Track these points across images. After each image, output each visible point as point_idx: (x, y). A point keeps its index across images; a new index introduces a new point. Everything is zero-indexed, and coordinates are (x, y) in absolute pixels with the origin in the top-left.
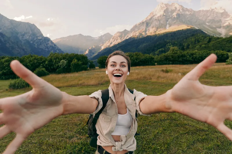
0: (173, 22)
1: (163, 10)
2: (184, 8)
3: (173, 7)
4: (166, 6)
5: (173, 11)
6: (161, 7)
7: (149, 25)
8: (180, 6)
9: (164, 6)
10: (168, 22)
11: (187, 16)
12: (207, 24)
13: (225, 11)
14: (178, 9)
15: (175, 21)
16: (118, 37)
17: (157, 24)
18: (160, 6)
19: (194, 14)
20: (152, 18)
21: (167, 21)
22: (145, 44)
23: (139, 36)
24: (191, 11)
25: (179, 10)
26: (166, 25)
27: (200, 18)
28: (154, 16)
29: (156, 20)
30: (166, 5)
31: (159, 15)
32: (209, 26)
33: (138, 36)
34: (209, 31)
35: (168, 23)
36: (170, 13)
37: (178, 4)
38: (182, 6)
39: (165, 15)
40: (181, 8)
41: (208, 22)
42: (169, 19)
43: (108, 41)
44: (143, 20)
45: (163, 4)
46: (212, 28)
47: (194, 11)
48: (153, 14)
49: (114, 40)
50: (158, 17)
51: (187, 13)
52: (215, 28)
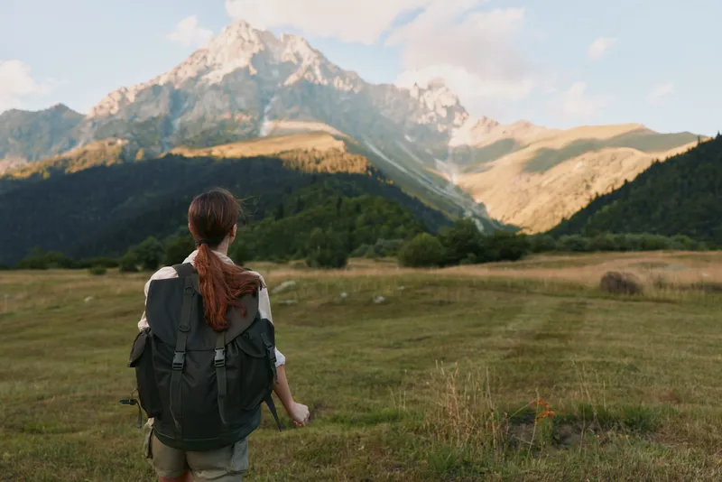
0: (289, 112)
1: (248, 54)
2: (329, 63)
3: (288, 50)
4: (262, 41)
5: (287, 68)
6: (240, 37)
7: (186, 105)
8: (315, 55)
9: (253, 37)
10: (268, 108)
11: (343, 99)
12: (408, 138)
13: (458, 102)
14: (306, 63)
15: (294, 110)
16: (11, 141)
17: (219, 105)
18: (234, 34)
19: (364, 95)
20: (200, 73)
21: (265, 102)
22: (153, 195)
23: (128, 149)
24: (356, 80)
25: (310, 69)
26: (261, 118)
27: (385, 113)
28: (208, 69)
29: (215, 87)
30: (263, 36)
31: (228, 68)
32: (412, 147)
33: (123, 148)
34: (410, 165)
35: (269, 112)
36: (275, 73)
37: (309, 46)
38: (320, 56)
39: (253, 77)
40: (318, 62)
41: (412, 133)
42: (272, 94)
44: (159, 77)
45: (247, 26)
46: (420, 154)
47: (366, 86)
48: (205, 57)
50: (226, 77)
51: (338, 83)
52: (429, 160)
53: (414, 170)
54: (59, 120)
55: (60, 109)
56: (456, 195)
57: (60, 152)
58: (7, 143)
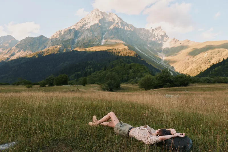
0: (110, 37)
1: (98, 19)
2: (123, 22)
3: (111, 18)
4: (103, 15)
5: (110, 23)
6: (96, 14)
7: (79, 35)
8: (119, 19)
9: (100, 14)
10: (104, 36)
11: (127, 33)
12: (148, 45)
13: (165, 34)
14: (116, 22)
15: (112, 36)
16: (28, 46)
17: (89, 35)
18: (94, 13)
19: (135, 31)
20: (83, 25)
21: (103, 34)
22: (68, 63)
23: (61, 49)
24: (132, 27)
25: (117, 23)
26: (102, 39)
27: (141, 37)
28: (86, 24)
29: (88, 29)
30: (103, 13)
31: (92, 24)
32: (150, 48)
33: (60, 48)
34: (149, 54)
35: (104, 37)
36: (106, 25)
37: (117, 16)
38: (121, 19)
39: (100, 26)
40: (120, 21)
41: (150, 44)
42: (105, 32)
43: (8, 50)
45: (98, 10)
46: (153, 51)
47: (135, 28)
48: (85, 20)
49: (18, 49)
50: (91, 26)
51: (126, 28)
52: (156, 52)
53: (150, 55)
54: (41, 40)
55: (42, 37)
56: (164, 64)
57: (41, 50)
58: (27, 47)
